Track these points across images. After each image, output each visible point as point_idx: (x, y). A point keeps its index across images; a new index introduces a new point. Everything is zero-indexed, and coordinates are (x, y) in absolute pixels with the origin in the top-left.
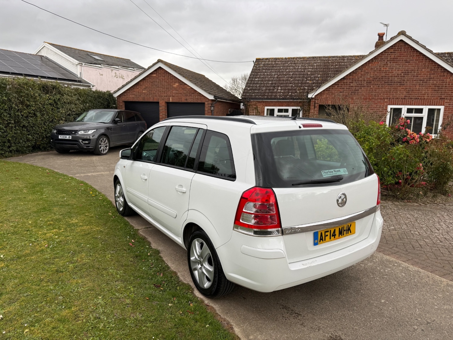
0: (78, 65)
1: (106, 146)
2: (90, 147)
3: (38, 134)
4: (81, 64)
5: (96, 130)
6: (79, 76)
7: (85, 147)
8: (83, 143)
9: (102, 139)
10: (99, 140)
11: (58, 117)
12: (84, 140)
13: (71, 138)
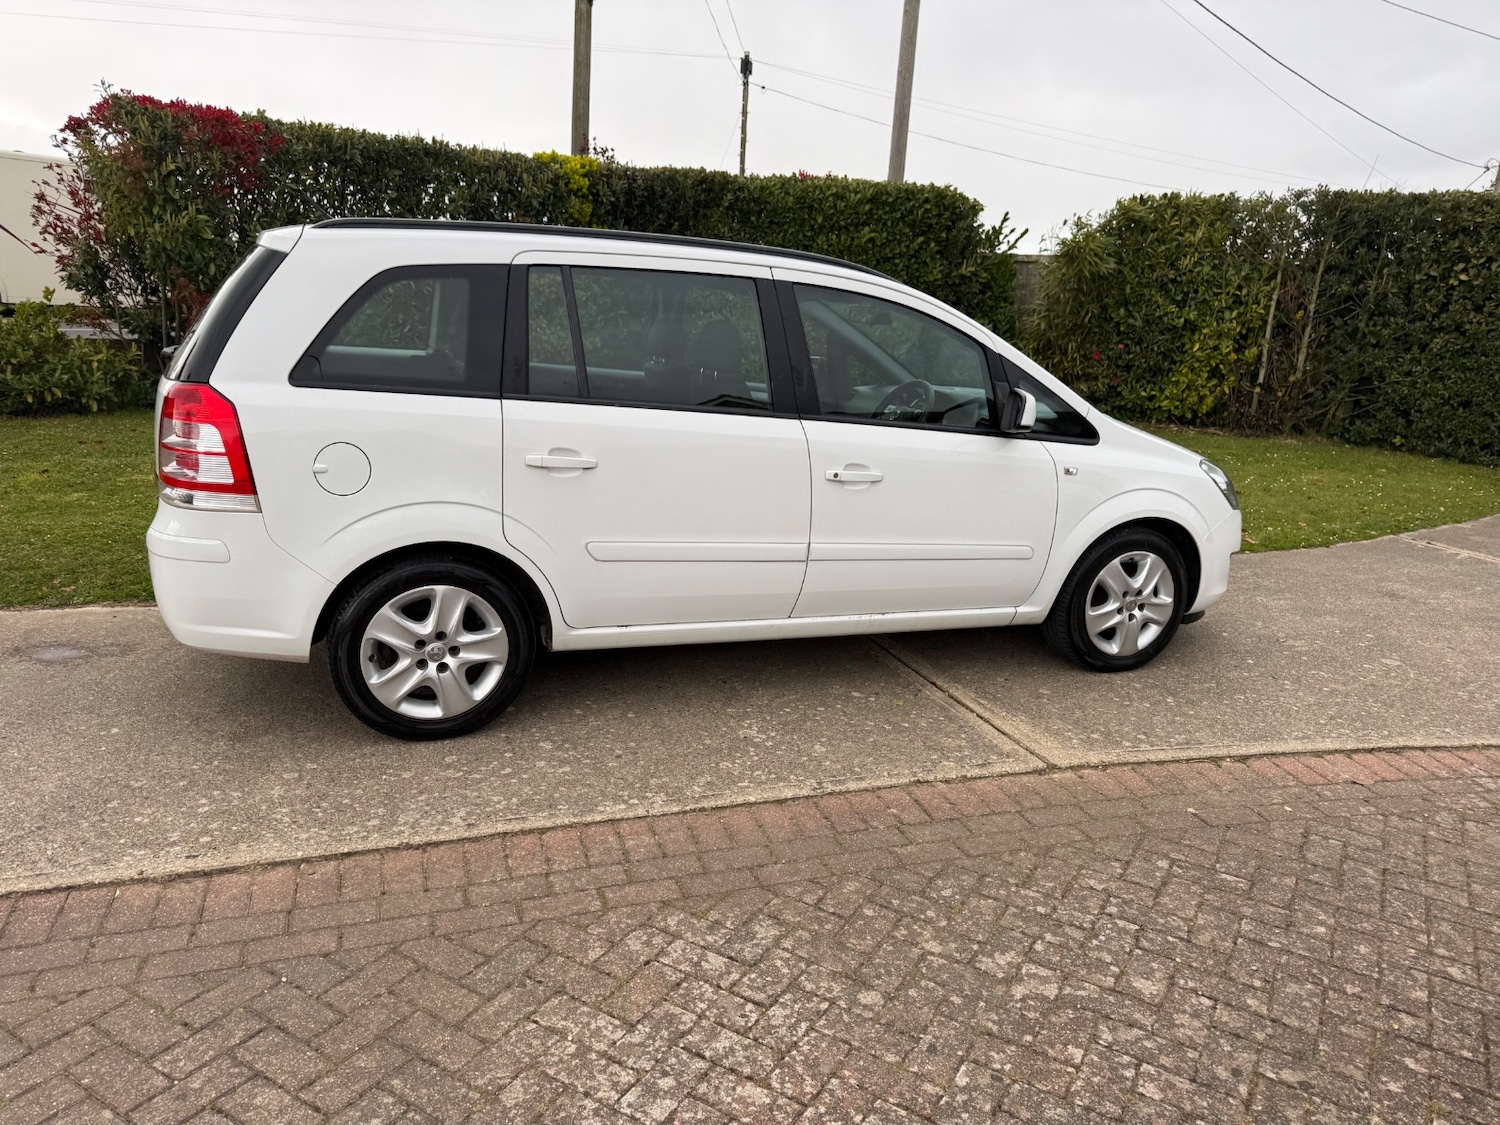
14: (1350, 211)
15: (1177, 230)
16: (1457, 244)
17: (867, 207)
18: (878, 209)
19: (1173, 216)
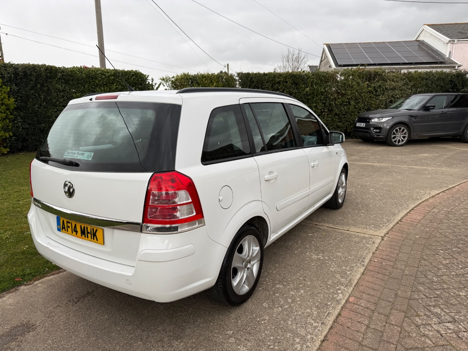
0: (448, 43)
1: (404, 137)
2: (380, 137)
3: (350, 121)
4: (453, 41)
5: (391, 118)
6: (447, 56)
7: (376, 136)
8: (373, 131)
9: (398, 128)
10: (392, 129)
11: (375, 105)
12: (376, 128)
13: (364, 126)
14: (251, 78)
15: (208, 84)
16: (276, 86)
17: (112, 78)
18: (116, 78)
19: (205, 81)
